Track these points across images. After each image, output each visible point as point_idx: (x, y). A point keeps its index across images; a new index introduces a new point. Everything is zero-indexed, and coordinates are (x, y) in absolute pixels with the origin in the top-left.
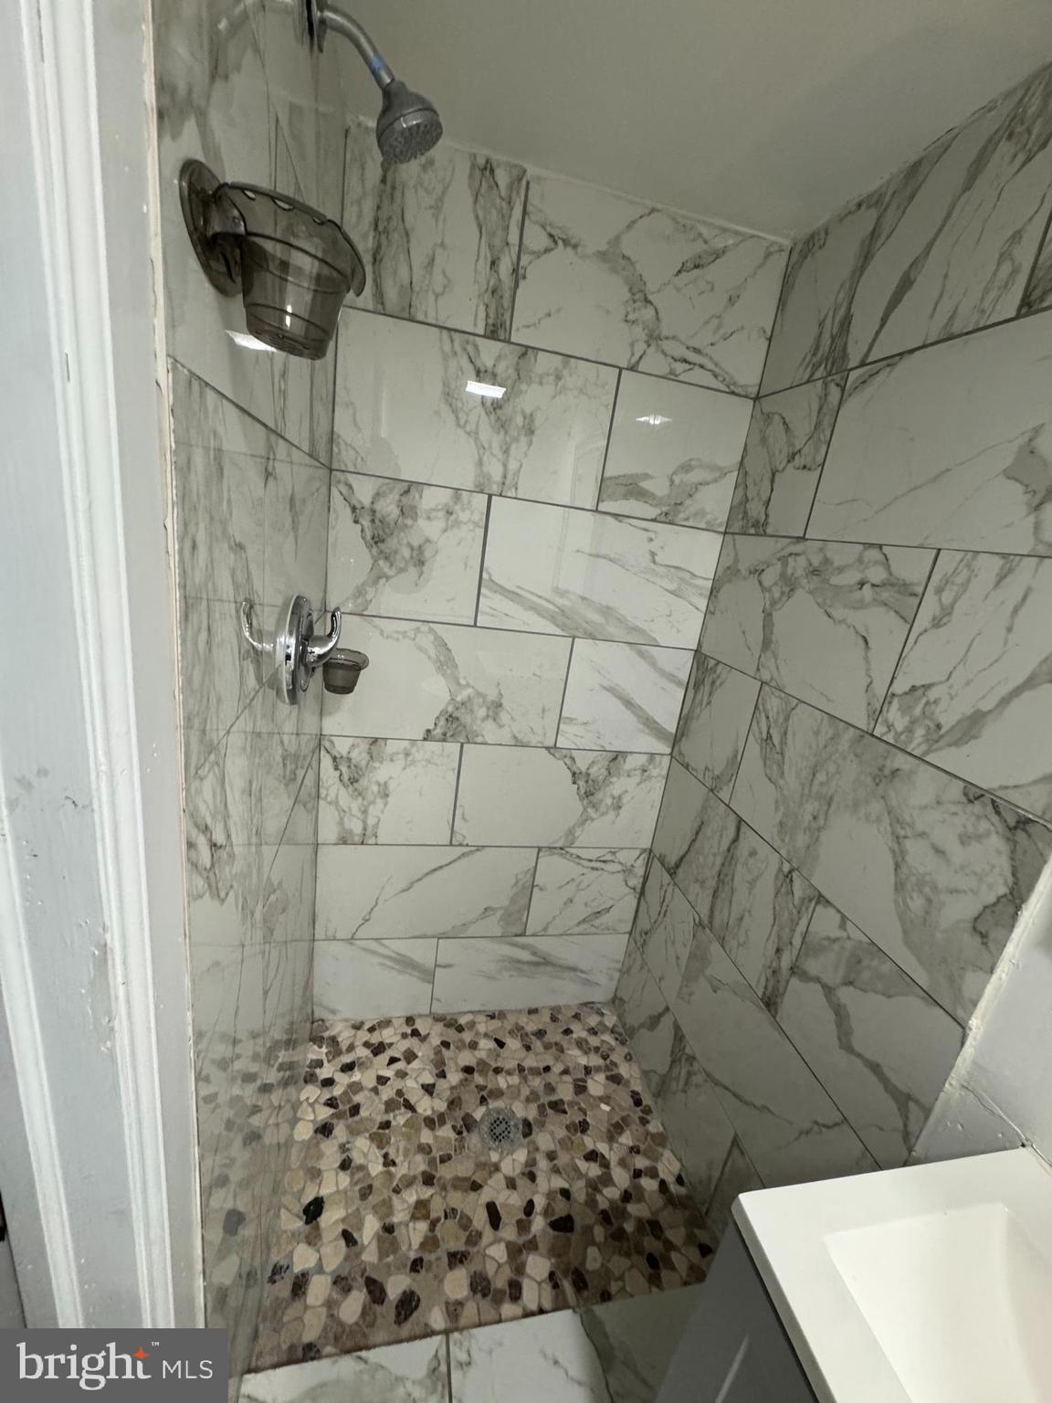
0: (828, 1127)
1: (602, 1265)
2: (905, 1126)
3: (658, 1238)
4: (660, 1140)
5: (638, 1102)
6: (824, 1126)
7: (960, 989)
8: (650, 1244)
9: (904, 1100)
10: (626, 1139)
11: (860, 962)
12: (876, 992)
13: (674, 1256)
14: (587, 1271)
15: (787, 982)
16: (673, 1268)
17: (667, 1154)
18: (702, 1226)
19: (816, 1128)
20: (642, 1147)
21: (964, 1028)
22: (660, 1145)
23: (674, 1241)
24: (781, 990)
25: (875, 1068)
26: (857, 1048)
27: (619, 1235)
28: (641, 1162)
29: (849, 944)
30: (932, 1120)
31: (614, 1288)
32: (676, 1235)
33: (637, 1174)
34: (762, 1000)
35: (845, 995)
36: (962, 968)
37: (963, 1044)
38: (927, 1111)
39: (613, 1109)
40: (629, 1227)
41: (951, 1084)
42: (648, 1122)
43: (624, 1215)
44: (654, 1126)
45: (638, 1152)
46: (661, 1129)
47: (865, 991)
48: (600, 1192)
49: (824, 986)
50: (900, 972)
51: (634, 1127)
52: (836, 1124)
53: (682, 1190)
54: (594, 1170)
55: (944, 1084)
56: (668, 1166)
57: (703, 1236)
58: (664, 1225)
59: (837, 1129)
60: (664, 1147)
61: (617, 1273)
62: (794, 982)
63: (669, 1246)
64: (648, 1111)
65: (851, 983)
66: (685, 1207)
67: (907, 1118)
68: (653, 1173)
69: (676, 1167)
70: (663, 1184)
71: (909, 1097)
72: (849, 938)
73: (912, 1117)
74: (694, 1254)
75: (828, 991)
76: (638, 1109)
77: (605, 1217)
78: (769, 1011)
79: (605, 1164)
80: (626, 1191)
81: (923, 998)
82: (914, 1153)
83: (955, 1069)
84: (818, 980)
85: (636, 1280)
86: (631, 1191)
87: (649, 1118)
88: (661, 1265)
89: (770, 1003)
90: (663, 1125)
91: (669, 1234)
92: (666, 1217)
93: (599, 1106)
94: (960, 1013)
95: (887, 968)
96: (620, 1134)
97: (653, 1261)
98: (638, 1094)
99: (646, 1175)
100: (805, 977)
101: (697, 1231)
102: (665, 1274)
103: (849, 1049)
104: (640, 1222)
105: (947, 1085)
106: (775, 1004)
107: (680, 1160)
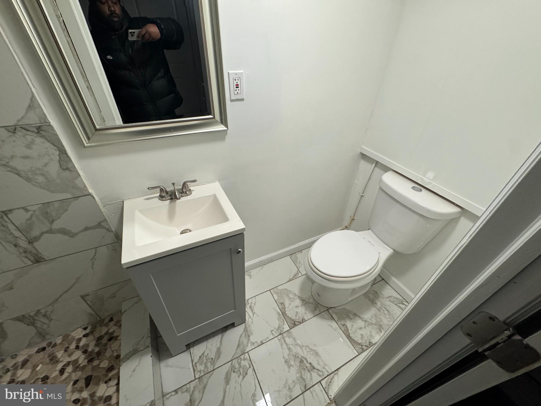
0: (95, 255)
1: (107, 360)
2: (106, 229)
3: (103, 337)
4: (66, 337)
5: (44, 349)
6: (94, 257)
7: (78, 187)
8: (104, 341)
9: (99, 225)
10: (60, 354)
11: (47, 213)
12: (63, 213)
13: (111, 331)
14: (108, 366)
15: (34, 247)
16: (114, 332)
17: (73, 334)
18: (104, 320)
19: (93, 260)
20: (66, 346)
21: (90, 194)
22: (68, 337)
23: (106, 331)
24: (35, 252)
25: (87, 229)
26: (77, 232)
27: (99, 354)
28: (73, 346)
29: (37, 213)
30: (108, 220)
31: (115, 354)
32: (104, 330)
33: (77, 347)
34: (34, 264)
35: (56, 225)
36: (73, 182)
37: (94, 198)
38: (105, 220)
39: (41, 363)
40: (97, 349)
41: (102, 209)
42: (55, 344)
43: (92, 352)
44: (59, 340)
45: (68, 347)
46: (61, 337)
47: (59, 218)
48: (80, 365)
49: (47, 232)
50: (61, 201)
51: (55, 351)
52: (96, 252)
53: (89, 328)
54: (69, 369)
55: (101, 211)
56: (79, 333)
57: (107, 320)
58: (100, 335)
59: (97, 253)
60: (69, 335)
61: (111, 353)
62: (36, 244)
63: (107, 333)
64: (49, 344)
65: (53, 221)
66: (96, 326)
67: (104, 227)
68: (80, 340)
69: (80, 330)
70: (84, 336)
71: (100, 223)
72: (34, 211)
73: (105, 225)
74: (112, 324)
75: (50, 231)
76: (47, 349)
77: (90, 361)
78: (41, 262)
79: (68, 364)
80: (83, 352)
81: (75, 200)
82: (114, 231)
83: (99, 205)
84: (43, 233)
85: (114, 345)
86: (83, 350)
87: (53, 343)
88: (112, 336)
89: (38, 260)
90: (59, 336)
91: (103, 333)
92: (97, 335)
93: (37, 372)
94: (86, 193)
95: (56, 205)
96: (56, 357)
97: (110, 340)
98: (39, 349)
99: (79, 343)
100: (37, 239)
101: (105, 322)
102: (115, 334)
103: (76, 234)
104: (96, 345)
105: (102, 210)
106: (40, 258)
107: (78, 328)
